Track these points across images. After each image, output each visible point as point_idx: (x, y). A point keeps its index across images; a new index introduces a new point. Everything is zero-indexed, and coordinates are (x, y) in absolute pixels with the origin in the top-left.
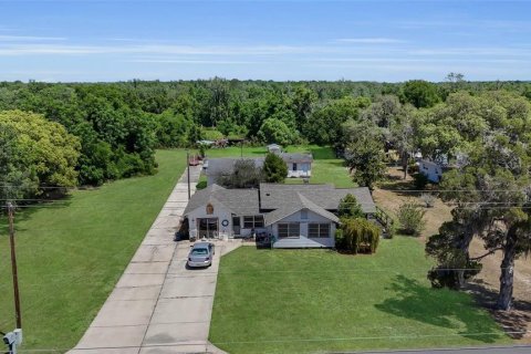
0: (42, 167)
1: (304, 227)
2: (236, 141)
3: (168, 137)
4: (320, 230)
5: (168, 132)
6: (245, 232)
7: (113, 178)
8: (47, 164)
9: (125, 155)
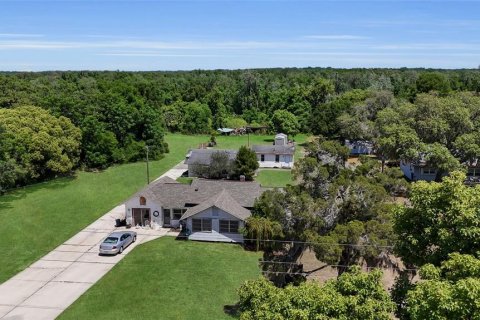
0: (38, 155)
1: (215, 223)
2: (256, 129)
3: (193, 125)
4: (229, 226)
5: (194, 120)
6: (174, 222)
7: (120, 162)
8: (43, 152)
9: (134, 142)
